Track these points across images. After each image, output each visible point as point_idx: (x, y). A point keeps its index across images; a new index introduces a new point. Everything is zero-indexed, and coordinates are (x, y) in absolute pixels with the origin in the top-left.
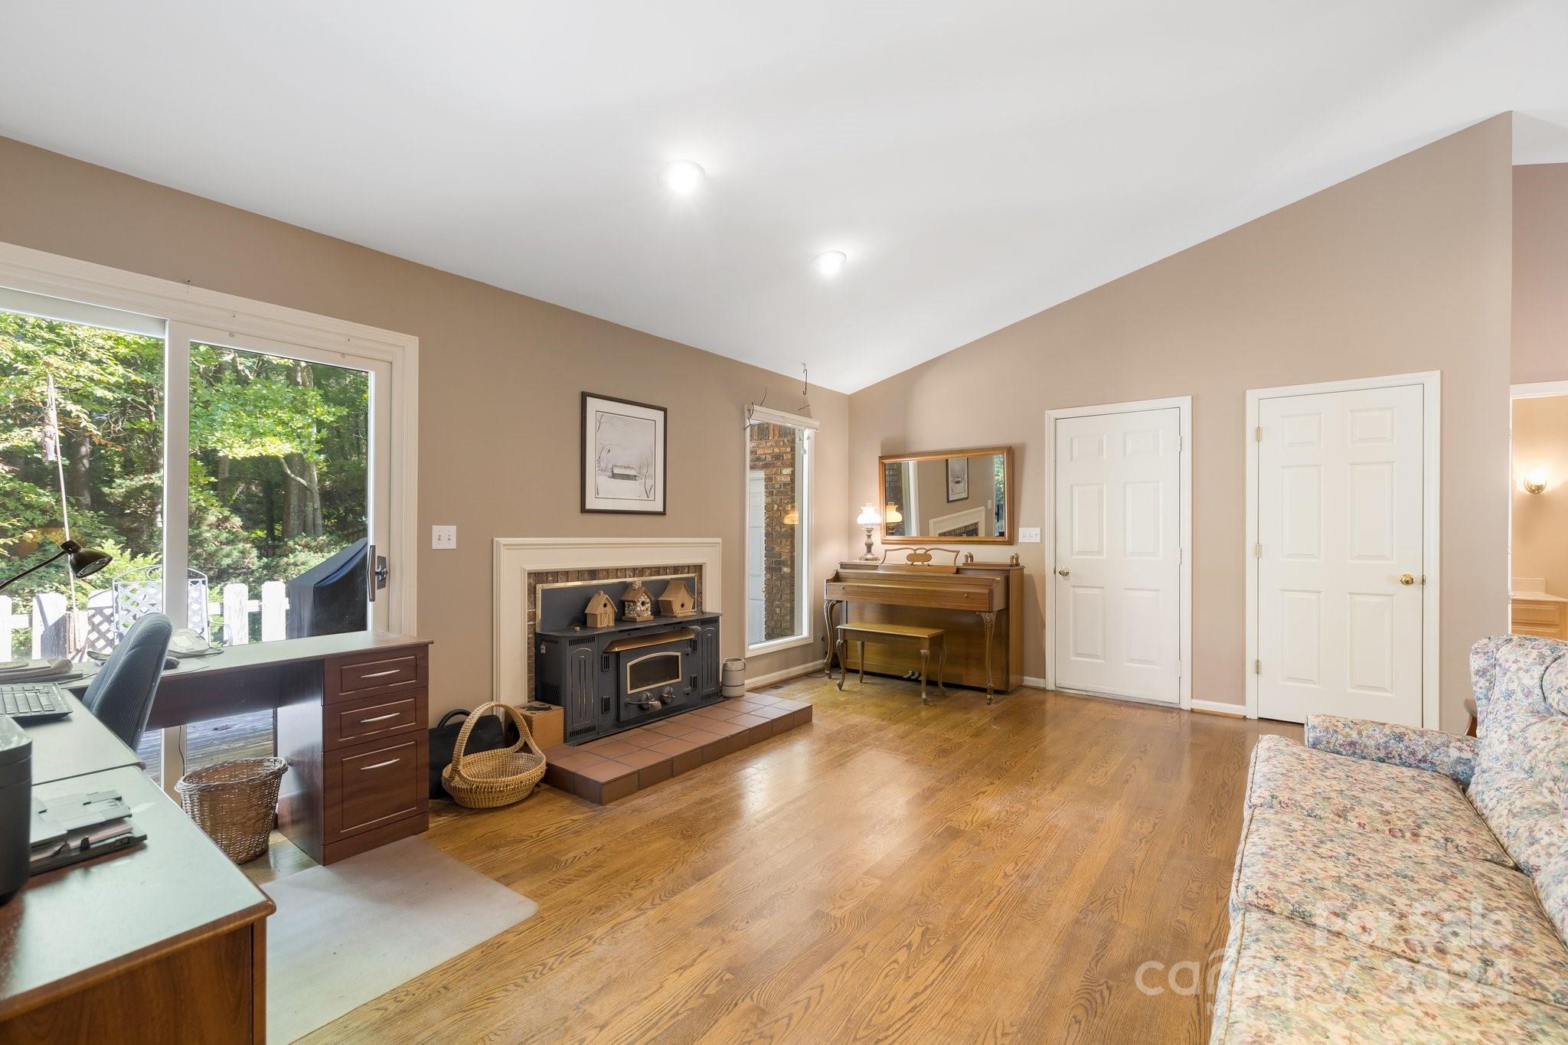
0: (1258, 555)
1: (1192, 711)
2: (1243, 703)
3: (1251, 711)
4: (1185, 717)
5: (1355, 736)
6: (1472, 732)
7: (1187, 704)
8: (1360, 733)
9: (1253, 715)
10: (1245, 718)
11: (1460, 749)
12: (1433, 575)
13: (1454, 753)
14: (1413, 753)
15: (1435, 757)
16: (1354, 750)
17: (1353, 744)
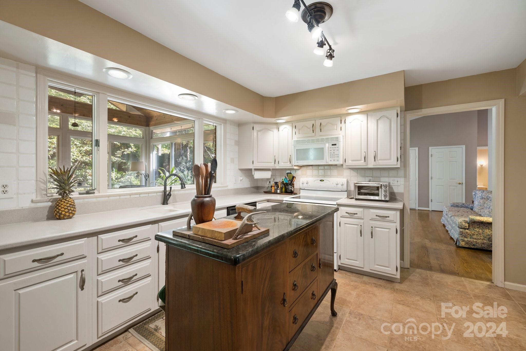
0: (432, 179)
1: (419, 210)
2: (429, 208)
3: (430, 209)
4: (417, 211)
5: (457, 204)
6: (473, 203)
7: (417, 208)
8: (458, 204)
9: (431, 210)
10: (429, 210)
11: (472, 205)
12: (464, 182)
13: (471, 206)
14: (465, 206)
15: (468, 206)
16: (457, 206)
17: (457, 205)
